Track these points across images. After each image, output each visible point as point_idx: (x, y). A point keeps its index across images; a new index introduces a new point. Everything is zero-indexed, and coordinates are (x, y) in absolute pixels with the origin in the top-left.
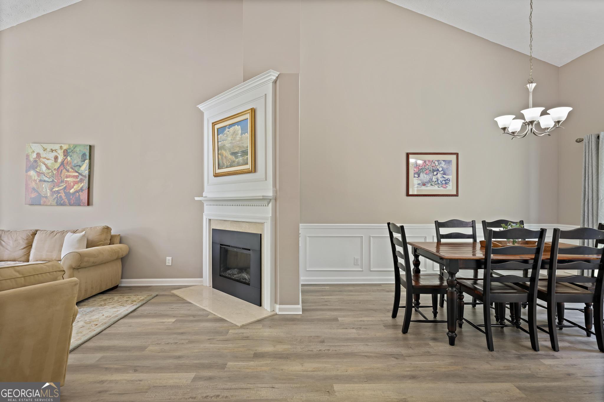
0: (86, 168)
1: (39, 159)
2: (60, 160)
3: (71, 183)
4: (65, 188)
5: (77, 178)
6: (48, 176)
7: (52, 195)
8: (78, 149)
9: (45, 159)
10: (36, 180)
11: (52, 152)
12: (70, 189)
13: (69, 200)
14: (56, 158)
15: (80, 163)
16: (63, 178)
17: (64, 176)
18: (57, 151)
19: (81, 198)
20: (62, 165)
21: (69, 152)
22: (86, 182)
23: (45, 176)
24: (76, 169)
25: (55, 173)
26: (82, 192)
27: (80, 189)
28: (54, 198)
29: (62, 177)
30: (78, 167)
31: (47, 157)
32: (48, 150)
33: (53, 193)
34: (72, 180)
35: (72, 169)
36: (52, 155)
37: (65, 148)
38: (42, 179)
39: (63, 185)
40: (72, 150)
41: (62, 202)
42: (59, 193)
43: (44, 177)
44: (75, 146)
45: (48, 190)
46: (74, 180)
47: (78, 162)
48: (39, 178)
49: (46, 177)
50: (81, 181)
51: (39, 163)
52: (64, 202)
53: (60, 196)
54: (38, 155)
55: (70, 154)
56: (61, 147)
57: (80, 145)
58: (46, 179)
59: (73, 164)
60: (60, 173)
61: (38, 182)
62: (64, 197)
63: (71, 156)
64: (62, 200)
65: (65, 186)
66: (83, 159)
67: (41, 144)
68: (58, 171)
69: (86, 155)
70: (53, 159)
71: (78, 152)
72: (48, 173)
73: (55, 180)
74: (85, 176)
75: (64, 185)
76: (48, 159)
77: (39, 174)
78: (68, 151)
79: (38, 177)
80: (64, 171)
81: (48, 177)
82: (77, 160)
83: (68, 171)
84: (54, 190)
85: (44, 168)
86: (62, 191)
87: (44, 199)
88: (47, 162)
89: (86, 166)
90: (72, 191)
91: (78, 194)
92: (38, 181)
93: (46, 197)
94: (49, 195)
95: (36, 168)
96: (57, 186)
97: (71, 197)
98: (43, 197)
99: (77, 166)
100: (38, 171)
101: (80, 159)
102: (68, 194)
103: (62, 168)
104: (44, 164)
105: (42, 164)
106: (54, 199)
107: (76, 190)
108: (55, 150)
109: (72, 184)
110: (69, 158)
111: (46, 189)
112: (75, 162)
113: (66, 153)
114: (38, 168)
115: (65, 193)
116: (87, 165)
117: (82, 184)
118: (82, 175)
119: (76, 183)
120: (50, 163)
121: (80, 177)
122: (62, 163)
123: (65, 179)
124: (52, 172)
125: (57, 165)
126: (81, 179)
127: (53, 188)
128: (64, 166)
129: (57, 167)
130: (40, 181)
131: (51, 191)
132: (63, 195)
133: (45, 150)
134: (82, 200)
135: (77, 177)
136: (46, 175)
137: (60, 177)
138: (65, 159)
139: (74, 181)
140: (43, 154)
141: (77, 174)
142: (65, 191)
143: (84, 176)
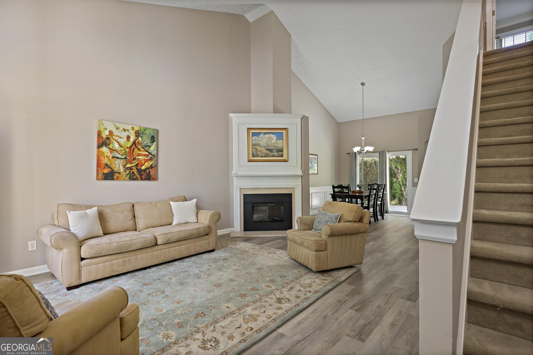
0: (154, 148)
1: (112, 137)
3: (142, 161)
4: (137, 165)
5: (147, 157)
6: (121, 154)
7: (125, 171)
8: (147, 132)
9: (118, 138)
10: (109, 156)
11: (125, 131)
12: (142, 166)
13: (141, 175)
14: (128, 138)
15: (149, 144)
16: (135, 156)
17: (135, 154)
18: (129, 131)
19: (151, 174)
20: (134, 145)
21: (140, 133)
22: (155, 160)
23: (118, 153)
24: (147, 148)
25: (127, 150)
26: (151, 168)
27: (150, 166)
28: (127, 173)
29: (134, 155)
30: (148, 147)
31: (120, 136)
32: (121, 129)
33: (126, 169)
34: (143, 158)
35: (143, 148)
36: (125, 134)
37: (136, 130)
38: (115, 156)
39: (135, 163)
40: (143, 132)
41: (134, 177)
42: (132, 169)
43: (117, 154)
44: (145, 129)
45: (121, 167)
46: (145, 158)
47: (148, 143)
48: (112, 155)
49: (119, 154)
50: (151, 159)
51: (112, 141)
52: (136, 177)
53: (133, 172)
54: (111, 132)
55: (141, 135)
56: (133, 128)
57: (149, 129)
58: (120, 156)
59: (144, 144)
60: (132, 151)
61: (110, 158)
62: (136, 173)
63: (142, 137)
64: (134, 176)
65: (137, 163)
66: (152, 141)
67: (114, 123)
68: (130, 150)
69: (154, 138)
70: (126, 138)
71: (148, 134)
72: (121, 151)
73: (128, 157)
74: (154, 156)
75: (136, 162)
76: (121, 138)
77: (112, 150)
78: (140, 132)
79: (111, 154)
80: (136, 149)
81: (121, 155)
82: (147, 141)
83: (139, 150)
84: (127, 166)
85: (117, 146)
86: (134, 168)
87: (117, 174)
88: (119, 140)
89: (155, 147)
90: (143, 168)
91: (148, 170)
92: (111, 157)
93: (119, 173)
94: (122, 171)
95: (109, 145)
96: (129, 163)
97: (143, 173)
98: (116, 173)
99: (147, 146)
100: (111, 148)
101: (150, 141)
102: (139, 171)
103: (134, 147)
104: (117, 142)
105: (114, 141)
106: (127, 175)
107: (146, 167)
108: (127, 130)
109: (143, 162)
110: (140, 139)
111: (118, 166)
112: (146, 142)
113: (138, 134)
114: (111, 145)
115: (136, 169)
116: (155, 146)
117: (152, 162)
118: (151, 154)
119: (147, 161)
120: (123, 141)
121: (150, 156)
122: (134, 143)
123: (137, 157)
124: (125, 149)
125: (129, 144)
126: (151, 158)
127: (126, 165)
128: (135, 145)
129: (130, 146)
130: (113, 157)
131: (124, 167)
132: (135, 171)
133: (118, 129)
134: (152, 176)
135: (147, 156)
136: (119, 152)
137: (133, 154)
138: (137, 139)
139: (145, 159)
140: (116, 132)
141: (147, 153)
142: (137, 167)
143: (153, 155)
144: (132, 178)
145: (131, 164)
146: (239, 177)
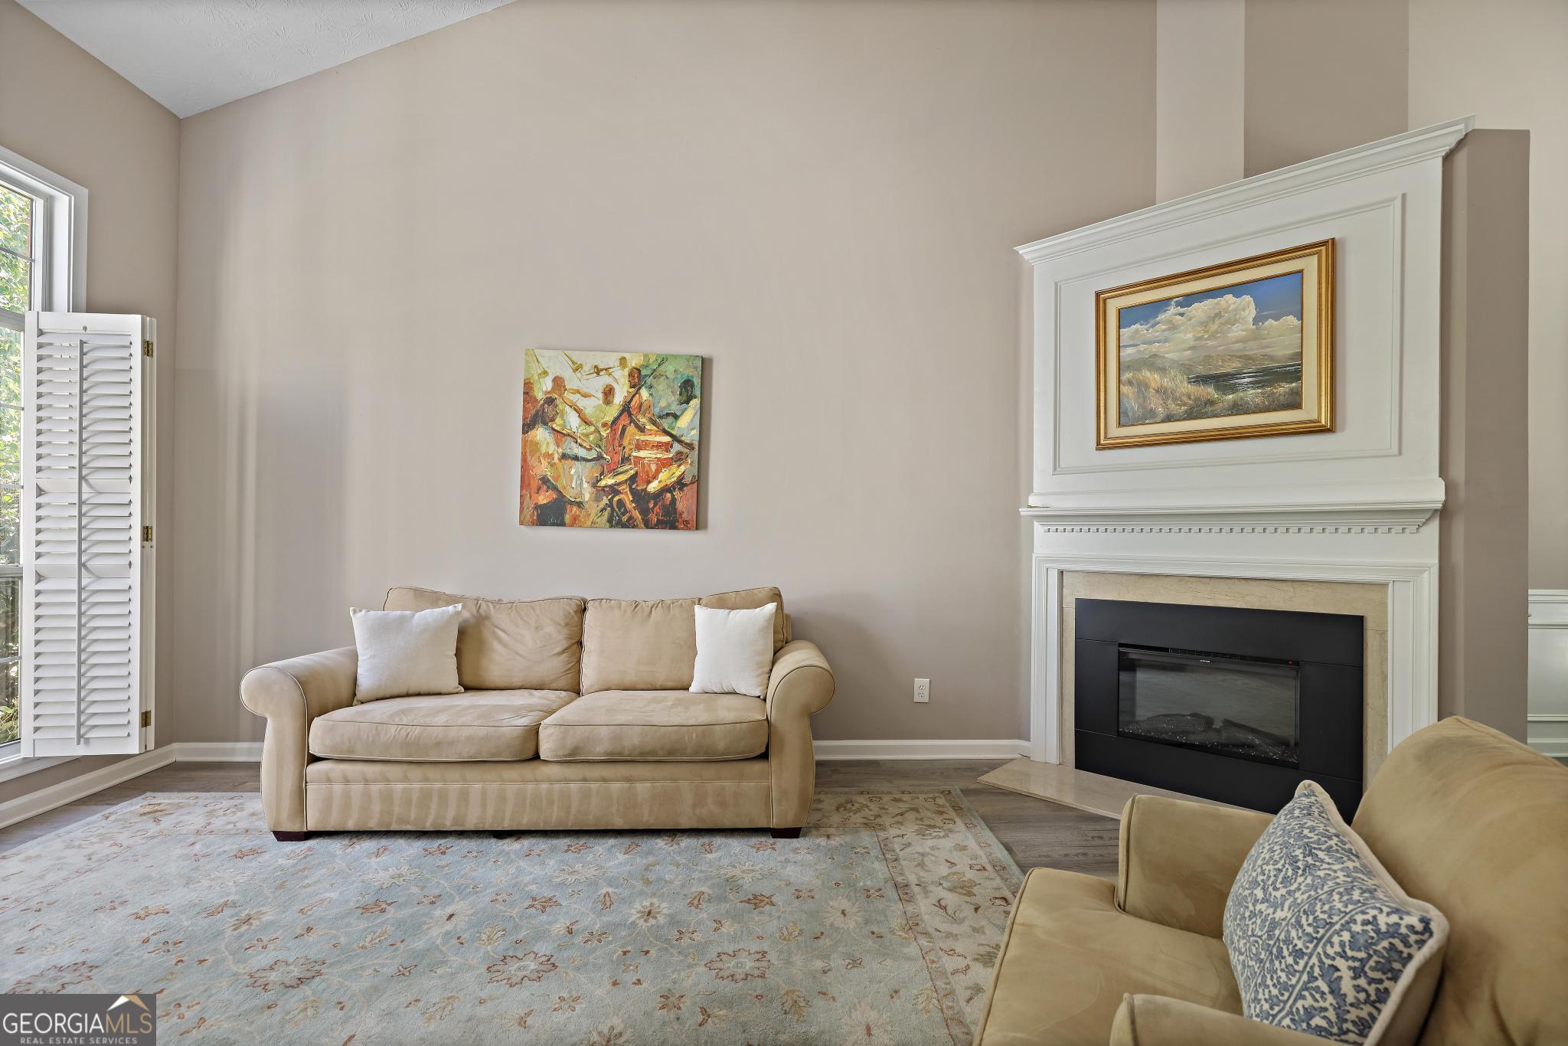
0: (692, 420)
1: (561, 395)
2: (619, 398)
3: (649, 465)
4: (633, 479)
5: (667, 451)
6: (585, 445)
7: (598, 499)
8: (669, 368)
9: (578, 396)
10: (552, 454)
11: (598, 373)
12: (649, 482)
13: (644, 512)
14: (609, 392)
15: (675, 408)
16: (626, 450)
17: (629, 444)
18: (610, 370)
19: (680, 506)
20: (626, 413)
21: (646, 376)
22: (692, 462)
23: (576, 442)
24: (666, 423)
25: (604, 434)
26: (681, 489)
27: (675, 482)
28: (602, 505)
29: (624, 448)
30: (671, 419)
31: (584, 390)
32: (587, 368)
33: (600, 491)
34: (654, 456)
35: (654, 423)
36: (598, 383)
37: (633, 365)
38: (568, 451)
39: (627, 471)
40: (654, 370)
41: (625, 519)
42: (618, 493)
43: (574, 445)
44: (663, 360)
45: (585, 485)
46: (659, 456)
47: (669, 405)
48: (560, 450)
49: (581, 445)
50: (680, 458)
51: (560, 407)
52: (631, 518)
53: (620, 501)
54: (558, 382)
55: (649, 380)
56: (623, 362)
57: (676, 357)
58: (581, 452)
59: (657, 410)
60: (618, 436)
61: (556, 460)
62: (630, 506)
63: (651, 387)
64: (624, 514)
65: (632, 472)
66: (684, 398)
67: (568, 353)
68: (613, 431)
69: (692, 386)
70: (600, 396)
71: (671, 376)
72: (587, 435)
73: (605, 456)
74: (690, 446)
75: (630, 470)
76: (585, 396)
77: (560, 435)
78: (644, 372)
79: (558, 447)
80: (631, 429)
81: (585, 448)
82: (666, 397)
83: (641, 429)
84: (603, 483)
85: (573, 421)
86: (625, 488)
87: (575, 509)
88: (582, 403)
89: (694, 417)
90: (653, 487)
91: (669, 495)
92: (556, 456)
93: (580, 504)
94: (587, 497)
95: (553, 420)
96: (610, 472)
97: (651, 505)
98: (572, 503)
99: (668, 415)
100: (558, 428)
101: (677, 397)
102: (640, 497)
103: (624, 420)
104: (575, 409)
105: (568, 409)
106: (602, 511)
107: (663, 484)
108: (606, 369)
109: (653, 467)
110: (644, 393)
111: (578, 482)
112: (663, 403)
113: (637, 378)
114: (558, 421)
115: (631, 490)
116: (696, 414)
117: (682, 468)
118: (680, 442)
119: (664, 465)
120: (591, 406)
121: (677, 447)
122: (626, 408)
123: (634, 454)
124: (597, 431)
125: (612, 412)
126: (679, 453)
127: (601, 479)
128: (630, 415)
129: (612, 419)
130: (564, 456)
131: (594, 485)
132: (627, 498)
133: (577, 368)
134: (681, 515)
135: (667, 447)
136: (579, 441)
137: (620, 446)
138: (634, 396)
139: (659, 459)
140: (572, 381)
141: (668, 439)
142: (633, 487)
143: (686, 444)
144: (618, 520)
145: (616, 475)
146: (1051, 518)
